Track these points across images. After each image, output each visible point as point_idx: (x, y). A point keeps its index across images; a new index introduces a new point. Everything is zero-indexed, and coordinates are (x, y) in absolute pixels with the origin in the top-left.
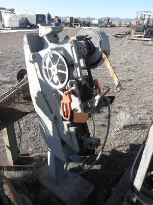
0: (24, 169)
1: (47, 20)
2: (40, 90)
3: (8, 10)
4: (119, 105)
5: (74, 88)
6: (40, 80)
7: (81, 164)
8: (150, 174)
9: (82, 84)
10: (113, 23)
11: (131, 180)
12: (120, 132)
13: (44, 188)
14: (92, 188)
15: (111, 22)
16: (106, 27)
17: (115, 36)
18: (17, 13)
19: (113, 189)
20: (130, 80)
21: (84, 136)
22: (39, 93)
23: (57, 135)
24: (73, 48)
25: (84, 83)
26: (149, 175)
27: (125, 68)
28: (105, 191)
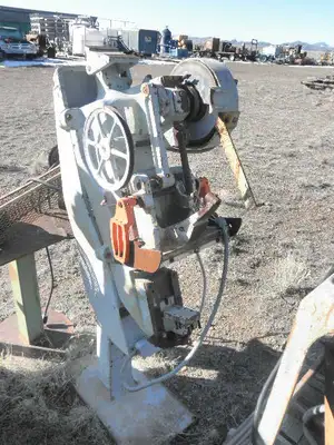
0: (47, 356)
1: (162, 42)
2: (81, 192)
3: (84, 20)
4: (286, 241)
5: (142, 192)
6: (80, 169)
7: (173, 362)
8: (318, 411)
9: (165, 185)
10: (310, 56)
11: (255, 419)
12: (278, 302)
13: (82, 402)
14: (187, 420)
15: (305, 54)
16: (293, 63)
17: (308, 85)
18: (103, 25)
19: (232, 431)
20: (324, 186)
21: (167, 303)
22: (77, 198)
23: (112, 294)
24: (150, 103)
25: (169, 182)
26: (315, 412)
27: (319, 158)
28: (214, 432)
